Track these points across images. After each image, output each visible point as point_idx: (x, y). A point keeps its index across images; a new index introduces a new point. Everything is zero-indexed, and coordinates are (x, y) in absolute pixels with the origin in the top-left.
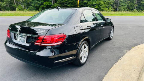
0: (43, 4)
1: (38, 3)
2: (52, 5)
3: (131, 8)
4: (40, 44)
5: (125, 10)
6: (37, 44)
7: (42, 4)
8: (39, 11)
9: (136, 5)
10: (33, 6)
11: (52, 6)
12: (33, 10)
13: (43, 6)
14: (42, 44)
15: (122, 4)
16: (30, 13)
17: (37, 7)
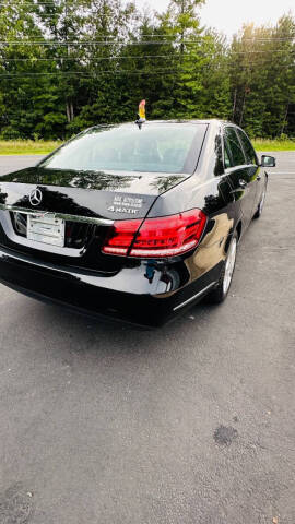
0: (41, 120)
1: (28, 115)
2: (66, 123)
3: (272, 131)
4: (124, 251)
5: (257, 136)
6: (113, 250)
7: (39, 120)
8: (33, 139)
9: (285, 123)
10: (15, 126)
11: (67, 127)
12: (15, 137)
13: (42, 124)
14: (134, 252)
15: (251, 120)
16: (8, 147)
17: (26, 127)
